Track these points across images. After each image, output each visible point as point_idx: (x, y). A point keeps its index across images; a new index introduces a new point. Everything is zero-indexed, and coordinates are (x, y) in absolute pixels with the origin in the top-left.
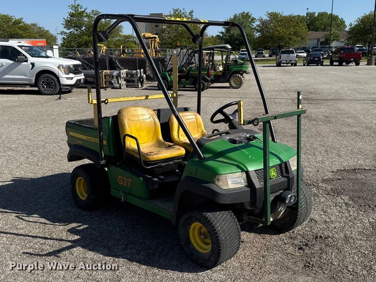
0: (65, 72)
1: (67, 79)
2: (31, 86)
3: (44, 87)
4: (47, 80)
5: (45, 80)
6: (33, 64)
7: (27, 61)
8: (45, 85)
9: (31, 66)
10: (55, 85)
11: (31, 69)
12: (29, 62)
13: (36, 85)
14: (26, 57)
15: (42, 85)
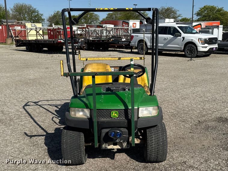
0: (202, 43)
1: (202, 48)
2: (181, 51)
3: (188, 52)
4: (190, 48)
5: (189, 48)
6: (184, 38)
7: (180, 36)
8: (189, 51)
9: (182, 39)
10: (194, 52)
11: (182, 41)
12: (182, 37)
13: (183, 51)
14: (181, 34)
15: (187, 51)
